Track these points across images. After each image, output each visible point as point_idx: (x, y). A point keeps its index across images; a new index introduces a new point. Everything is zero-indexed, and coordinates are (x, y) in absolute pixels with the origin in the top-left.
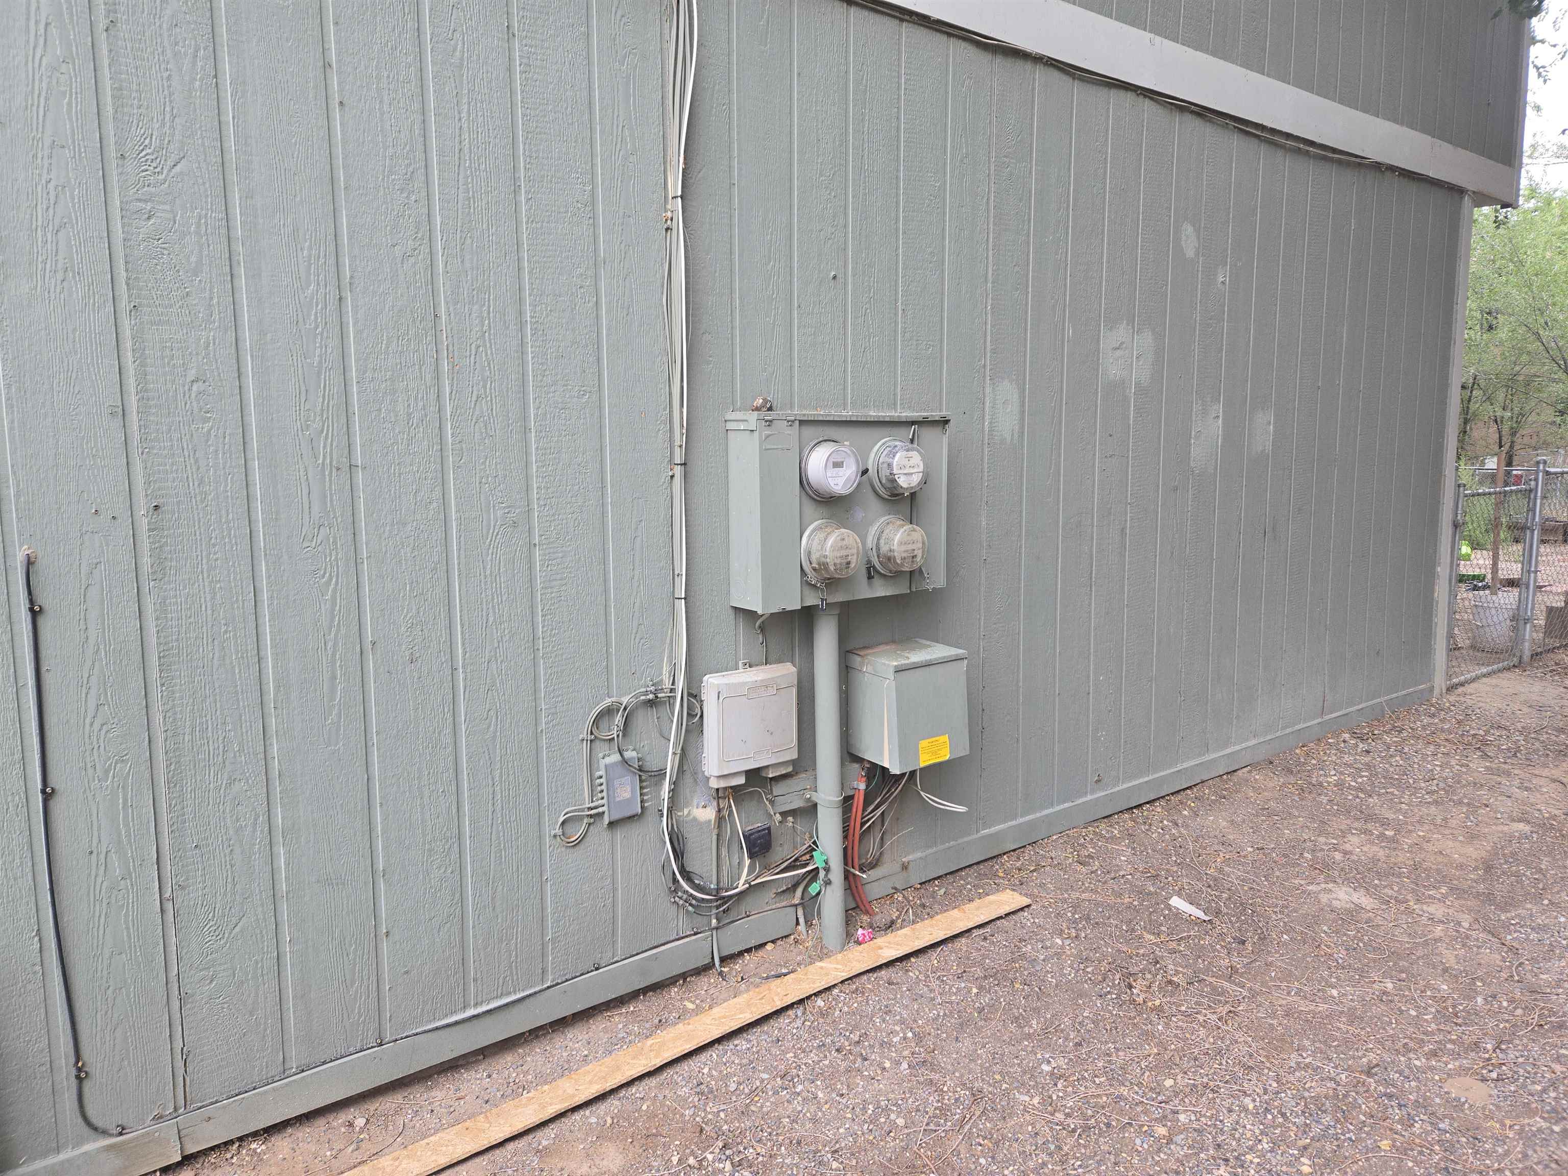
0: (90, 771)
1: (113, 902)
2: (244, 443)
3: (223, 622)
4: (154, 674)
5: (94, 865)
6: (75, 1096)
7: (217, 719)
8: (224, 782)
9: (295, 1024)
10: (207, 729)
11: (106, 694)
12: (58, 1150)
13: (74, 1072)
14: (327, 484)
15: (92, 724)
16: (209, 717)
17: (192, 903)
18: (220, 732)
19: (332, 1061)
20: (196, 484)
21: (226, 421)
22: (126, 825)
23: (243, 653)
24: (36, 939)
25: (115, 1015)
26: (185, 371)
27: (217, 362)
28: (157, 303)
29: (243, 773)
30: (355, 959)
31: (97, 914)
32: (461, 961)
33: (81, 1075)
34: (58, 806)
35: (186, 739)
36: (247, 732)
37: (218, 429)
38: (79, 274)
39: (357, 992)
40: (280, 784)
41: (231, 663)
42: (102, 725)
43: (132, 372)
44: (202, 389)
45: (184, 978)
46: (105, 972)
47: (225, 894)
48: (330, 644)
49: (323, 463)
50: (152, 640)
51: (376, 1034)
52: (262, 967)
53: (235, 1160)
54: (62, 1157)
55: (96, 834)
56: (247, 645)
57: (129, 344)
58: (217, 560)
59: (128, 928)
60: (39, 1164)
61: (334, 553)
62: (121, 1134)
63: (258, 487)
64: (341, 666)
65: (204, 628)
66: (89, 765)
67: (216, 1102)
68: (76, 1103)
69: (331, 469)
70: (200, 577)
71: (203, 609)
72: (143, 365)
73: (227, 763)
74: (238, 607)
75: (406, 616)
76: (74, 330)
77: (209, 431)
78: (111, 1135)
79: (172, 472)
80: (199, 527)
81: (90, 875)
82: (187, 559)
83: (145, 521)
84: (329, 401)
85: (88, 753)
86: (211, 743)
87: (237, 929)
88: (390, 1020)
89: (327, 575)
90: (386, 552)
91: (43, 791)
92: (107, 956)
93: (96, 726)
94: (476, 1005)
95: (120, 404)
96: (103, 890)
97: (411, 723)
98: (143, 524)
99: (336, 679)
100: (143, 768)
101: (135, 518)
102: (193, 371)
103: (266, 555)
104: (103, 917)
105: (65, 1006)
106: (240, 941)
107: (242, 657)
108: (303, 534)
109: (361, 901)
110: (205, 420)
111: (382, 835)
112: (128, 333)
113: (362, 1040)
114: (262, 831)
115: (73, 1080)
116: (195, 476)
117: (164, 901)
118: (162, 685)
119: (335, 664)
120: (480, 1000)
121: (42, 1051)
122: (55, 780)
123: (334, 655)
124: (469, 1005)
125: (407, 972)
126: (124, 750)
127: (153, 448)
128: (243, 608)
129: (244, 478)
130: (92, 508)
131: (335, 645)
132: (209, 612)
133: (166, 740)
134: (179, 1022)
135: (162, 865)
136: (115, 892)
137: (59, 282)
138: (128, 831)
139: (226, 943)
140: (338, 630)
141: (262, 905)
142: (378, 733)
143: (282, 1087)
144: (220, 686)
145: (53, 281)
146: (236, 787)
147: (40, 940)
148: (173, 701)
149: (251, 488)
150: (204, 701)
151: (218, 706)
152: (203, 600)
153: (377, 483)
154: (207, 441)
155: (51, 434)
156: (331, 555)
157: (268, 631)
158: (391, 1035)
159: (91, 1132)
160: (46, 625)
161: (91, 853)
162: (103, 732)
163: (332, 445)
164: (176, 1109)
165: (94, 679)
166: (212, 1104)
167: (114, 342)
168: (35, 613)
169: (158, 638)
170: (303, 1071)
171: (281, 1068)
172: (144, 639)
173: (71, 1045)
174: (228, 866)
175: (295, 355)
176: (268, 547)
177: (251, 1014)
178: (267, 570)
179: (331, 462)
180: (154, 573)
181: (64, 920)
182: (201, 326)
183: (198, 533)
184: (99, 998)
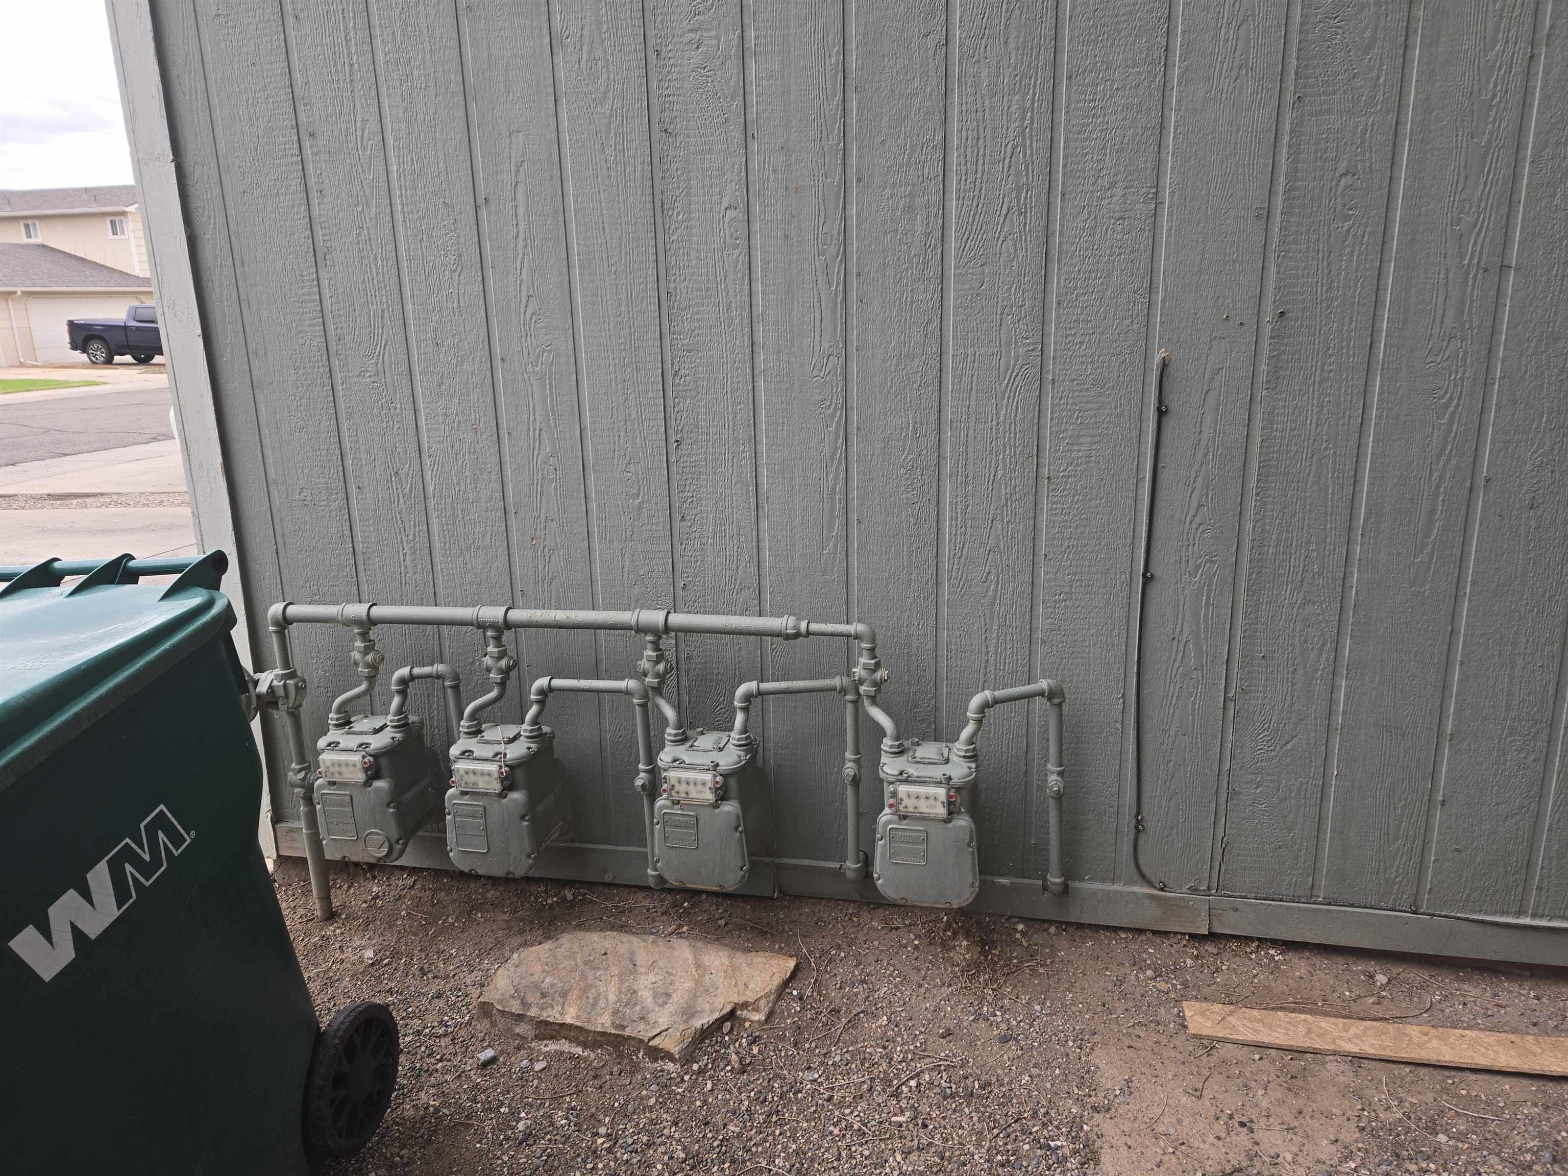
0: (1183, 565)
1: (1185, 687)
2: (1384, 242)
3: (1325, 438)
4: (1252, 482)
5: (1174, 650)
6: (1131, 843)
7: (1302, 536)
8: (1299, 601)
9: (1329, 857)
10: (1291, 545)
11: (1207, 496)
12: (1113, 881)
13: (1134, 822)
14: (1469, 289)
15: (1191, 523)
16: (1295, 534)
17: (1251, 709)
18: (1303, 550)
19: (1360, 907)
20: (1325, 288)
21: (1368, 218)
22: (1206, 621)
23: (1339, 473)
24: (1121, 701)
25: (1173, 787)
26: (1336, 164)
27: (1371, 152)
28: (1321, 91)
29: (1319, 596)
30: (1402, 816)
31: (1170, 694)
32: (1525, 862)
33: (1139, 828)
34: (1155, 590)
35: (1271, 552)
36: (1329, 555)
37: (1359, 227)
38: (1252, 69)
39: (1398, 849)
40: (1354, 614)
41: (1326, 482)
42: (1200, 525)
43: (1283, 169)
44: (1350, 183)
45: (1233, 775)
46: (1169, 747)
47: (1282, 710)
48: (1436, 475)
49: (1469, 265)
50: (1256, 449)
51: (1412, 899)
52: (1306, 790)
53: (1253, 956)
54: (1116, 887)
55: (1179, 621)
56: (1345, 465)
57: (1286, 140)
58: (1330, 371)
59: (1193, 715)
60: (1098, 886)
61: (1461, 371)
62: (1162, 890)
63: (1389, 291)
64: (1444, 501)
65: (1306, 442)
66: (1184, 559)
67: (1245, 897)
68: (1132, 849)
69: (1477, 270)
70: (1311, 389)
71: (1308, 422)
72: (1296, 161)
73: (1305, 582)
74: (1343, 424)
75: (1535, 452)
76: (1238, 130)
77: (1348, 231)
78: (1154, 887)
79: (1303, 276)
80: (1319, 337)
81: (1170, 658)
82: (1301, 368)
83: (1269, 327)
84: (1491, 188)
85: (1184, 549)
86: (1292, 560)
87: (1289, 746)
88: (1429, 893)
89: (1448, 395)
90: (1526, 372)
91: (1144, 575)
92: (1173, 733)
93: (1194, 526)
94: (1534, 916)
95: (1266, 205)
96: (1178, 675)
97: (1516, 578)
98: (1267, 330)
99: (1435, 515)
100: (1228, 571)
101: (1261, 325)
102: (1344, 164)
103: (1383, 369)
104: (1175, 698)
105: (1135, 765)
106: (1289, 759)
107: (1338, 477)
108: (1429, 347)
109: (1419, 759)
110: (1347, 218)
111: (1457, 695)
112: (1287, 127)
113: (1394, 900)
114: (1327, 659)
115: (1132, 828)
116: (1325, 280)
117: (1228, 700)
118: (1257, 495)
119: (1438, 496)
120: (1540, 911)
121: (1113, 795)
122: (1156, 569)
123: (1438, 486)
124: (1526, 913)
125: (1458, 850)
126: (1215, 551)
127: (1289, 251)
128: (1348, 424)
129: (1375, 283)
130: (1224, 313)
131: (1441, 476)
132: (1313, 426)
133: (1252, 549)
134: (1223, 813)
135: (1230, 665)
136: (1188, 679)
137: (1232, 81)
138: (1206, 627)
139: (1276, 756)
140: (1449, 459)
141: (1316, 730)
142: (1473, 583)
143: (1307, 910)
144: (1311, 504)
145: (1227, 81)
146: (1309, 609)
147: (1124, 702)
148: (1265, 512)
149: (1381, 293)
150: (1293, 515)
151: (1306, 523)
152: (1309, 413)
153: (1531, 288)
154: (1345, 241)
155: (1201, 239)
156: (1457, 372)
157: (1370, 452)
158: (1427, 907)
159: (1140, 878)
160: (1170, 424)
161: (1174, 639)
162: (1199, 531)
163: (1484, 241)
164: (1209, 888)
165: (1199, 480)
166: (1241, 897)
167: (1272, 140)
168: (1162, 413)
169: (1261, 447)
170: (1330, 904)
171: (1308, 892)
172: (1249, 448)
173: (1135, 798)
174: (1289, 684)
175: (1460, 134)
176: (1386, 360)
177: (1289, 832)
178: (1381, 385)
179: (1479, 262)
180: (1268, 382)
181: (1145, 691)
182: (1361, 111)
183: (1317, 342)
184: (1162, 768)
